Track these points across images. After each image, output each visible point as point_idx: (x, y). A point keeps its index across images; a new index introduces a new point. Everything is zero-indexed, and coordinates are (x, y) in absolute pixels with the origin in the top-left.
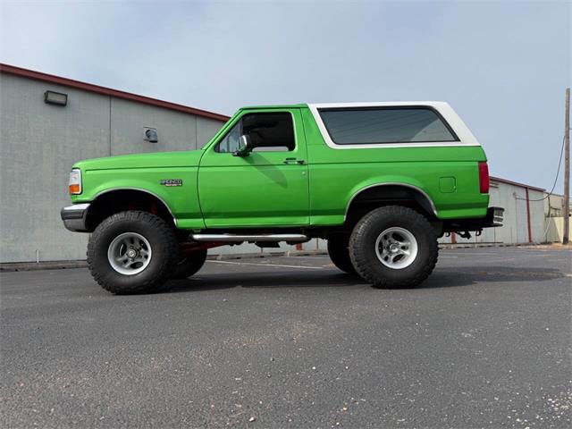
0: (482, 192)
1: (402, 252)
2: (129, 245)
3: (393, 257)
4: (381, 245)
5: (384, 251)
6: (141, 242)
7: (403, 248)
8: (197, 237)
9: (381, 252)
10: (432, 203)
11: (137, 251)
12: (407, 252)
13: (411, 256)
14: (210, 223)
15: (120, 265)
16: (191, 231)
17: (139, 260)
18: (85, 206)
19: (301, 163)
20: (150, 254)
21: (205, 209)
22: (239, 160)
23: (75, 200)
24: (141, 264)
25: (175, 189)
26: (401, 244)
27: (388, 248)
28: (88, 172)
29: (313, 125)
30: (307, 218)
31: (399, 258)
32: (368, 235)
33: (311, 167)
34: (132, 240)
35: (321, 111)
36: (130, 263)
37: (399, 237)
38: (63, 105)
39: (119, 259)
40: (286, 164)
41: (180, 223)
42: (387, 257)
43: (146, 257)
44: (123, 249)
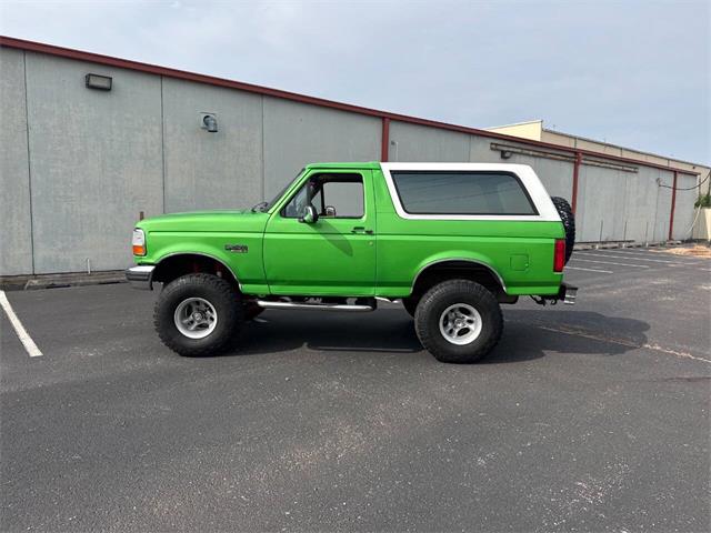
0: (555, 270)
1: (467, 325)
2: (194, 307)
3: (457, 331)
4: (446, 318)
5: (450, 324)
6: (207, 306)
7: (470, 322)
8: (261, 303)
9: (445, 325)
10: (501, 280)
11: (203, 313)
12: (471, 327)
13: (476, 330)
14: (275, 290)
15: (186, 327)
16: (256, 297)
17: (204, 322)
18: (150, 269)
19: (370, 233)
20: (215, 316)
21: (270, 276)
22: (306, 227)
23: (140, 261)
24: (207, 326)
25: (240, 255)
26: (467, 318)
27: (453, 321)
28: (152, 234)
29: (383, 187)
30: (373, 288)
31: (464, 332)
32: (433, 309)
33: (379, 237)
34: (198, 303)
35: (393, 173)
36: (196, 324)
37: (468, 313)
38: (107, 90)
39: (186, 321)
40: (354, 233)
41: (245, 288)
42: (451, 331)
43: (212, 319)
44: (188, 311)
